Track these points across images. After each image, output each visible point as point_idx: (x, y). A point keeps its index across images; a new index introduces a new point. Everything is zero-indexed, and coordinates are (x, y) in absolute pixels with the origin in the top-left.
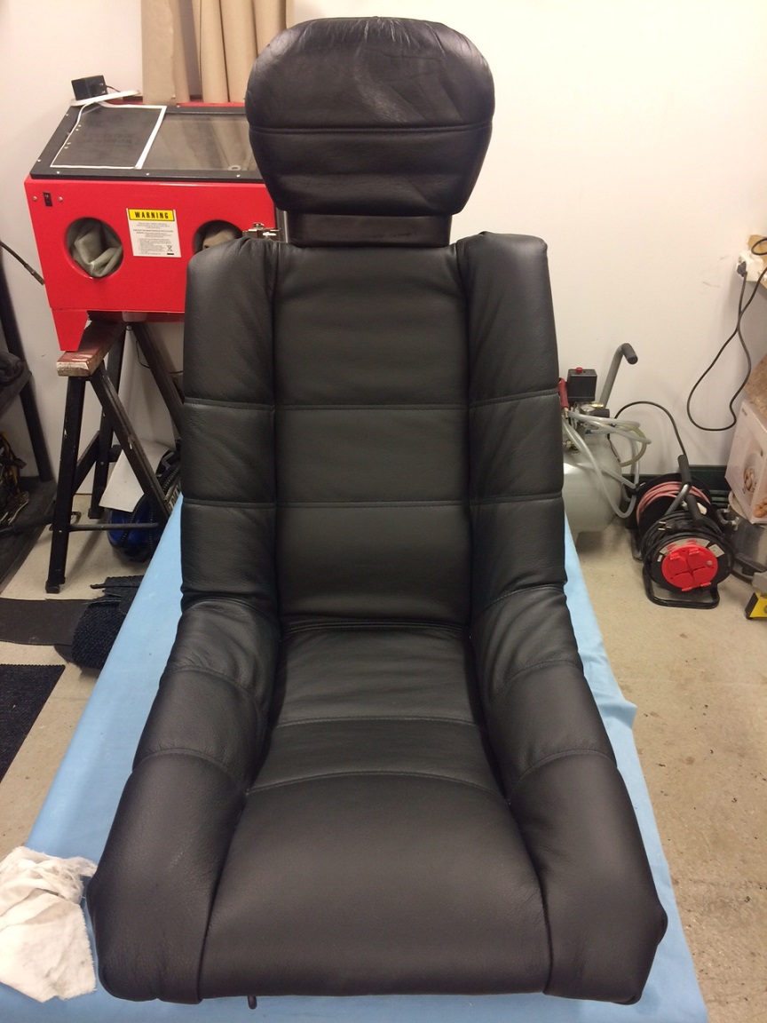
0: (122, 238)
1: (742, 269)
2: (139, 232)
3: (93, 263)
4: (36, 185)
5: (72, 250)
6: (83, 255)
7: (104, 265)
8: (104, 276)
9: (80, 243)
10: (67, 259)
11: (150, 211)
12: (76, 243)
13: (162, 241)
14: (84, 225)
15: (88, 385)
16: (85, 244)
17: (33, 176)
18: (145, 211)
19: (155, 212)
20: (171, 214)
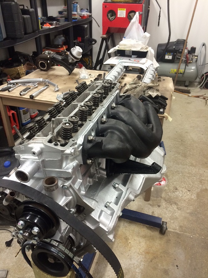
2: (119, 12)
4: (104, 4)
6: (109, 17)
8: (112, 21)
10: (107, 17)
13: (123, 14)
14: (111, 11)
15: (104, 41)
16: (110, 15)
19: (122, 9)
20: (125, 9)
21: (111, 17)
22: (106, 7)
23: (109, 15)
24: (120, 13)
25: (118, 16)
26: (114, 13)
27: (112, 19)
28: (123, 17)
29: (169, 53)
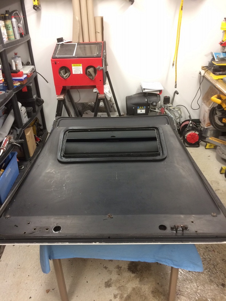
0: (70, 70)
1: (200, 73)
2: (74, 69)
3: (64, 76)
4: (54, 60)
5: (60, 73)
6: (62, 74)
7: (67, 76)
8: (67, 78)
9: (62, 72)
10: (59, 75)
11: (77, 64)
12: (61, 72)
13: (79, 71)
14: (63, 68)
17: (53, 58)
18: (76, 64)
19: (78, 64)
20: (81, 65)
22: (56, 63)
26: (68, 70)
29: (141, 107)
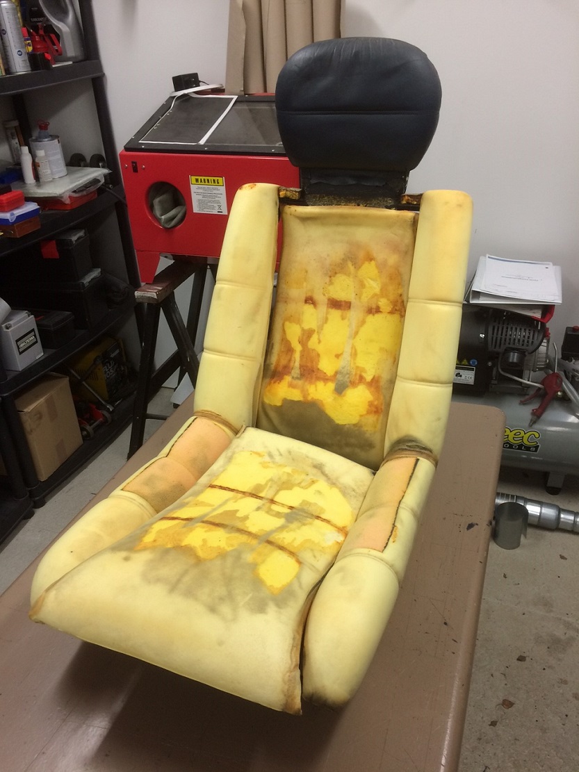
0: (186, 199)
2: (198, 194)
3: (163, 217)
4: (128, 156)
5: (151, 208)
6: (158, 212)
7: (172, 219)
10: (148, 213)
13: (214, 202)
16: (160, 202)
17: (127, 149)
20: (221, 180)
21: (165, 212)
22: (135, 170)
23: (156, 201)
24: (200, 197)
25: (196, 210)
26: (178, 196)
27: (173, 223)
28: (215, 212)
29: (461, 361)
